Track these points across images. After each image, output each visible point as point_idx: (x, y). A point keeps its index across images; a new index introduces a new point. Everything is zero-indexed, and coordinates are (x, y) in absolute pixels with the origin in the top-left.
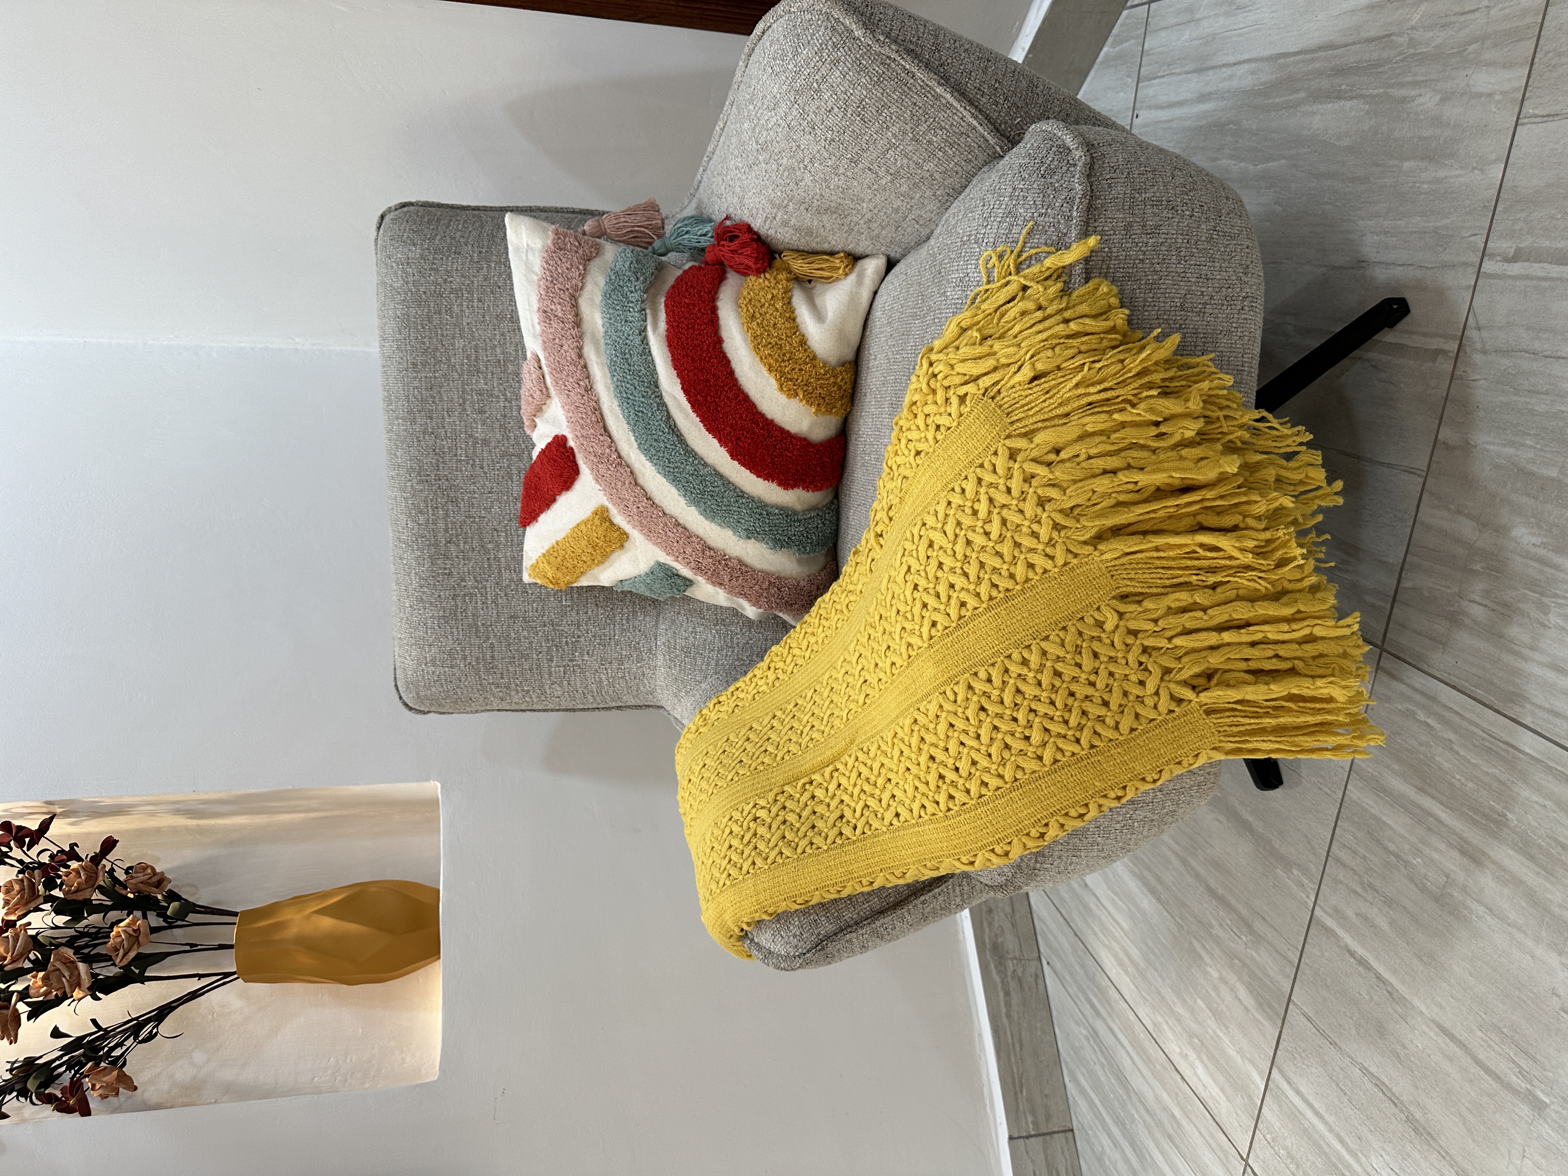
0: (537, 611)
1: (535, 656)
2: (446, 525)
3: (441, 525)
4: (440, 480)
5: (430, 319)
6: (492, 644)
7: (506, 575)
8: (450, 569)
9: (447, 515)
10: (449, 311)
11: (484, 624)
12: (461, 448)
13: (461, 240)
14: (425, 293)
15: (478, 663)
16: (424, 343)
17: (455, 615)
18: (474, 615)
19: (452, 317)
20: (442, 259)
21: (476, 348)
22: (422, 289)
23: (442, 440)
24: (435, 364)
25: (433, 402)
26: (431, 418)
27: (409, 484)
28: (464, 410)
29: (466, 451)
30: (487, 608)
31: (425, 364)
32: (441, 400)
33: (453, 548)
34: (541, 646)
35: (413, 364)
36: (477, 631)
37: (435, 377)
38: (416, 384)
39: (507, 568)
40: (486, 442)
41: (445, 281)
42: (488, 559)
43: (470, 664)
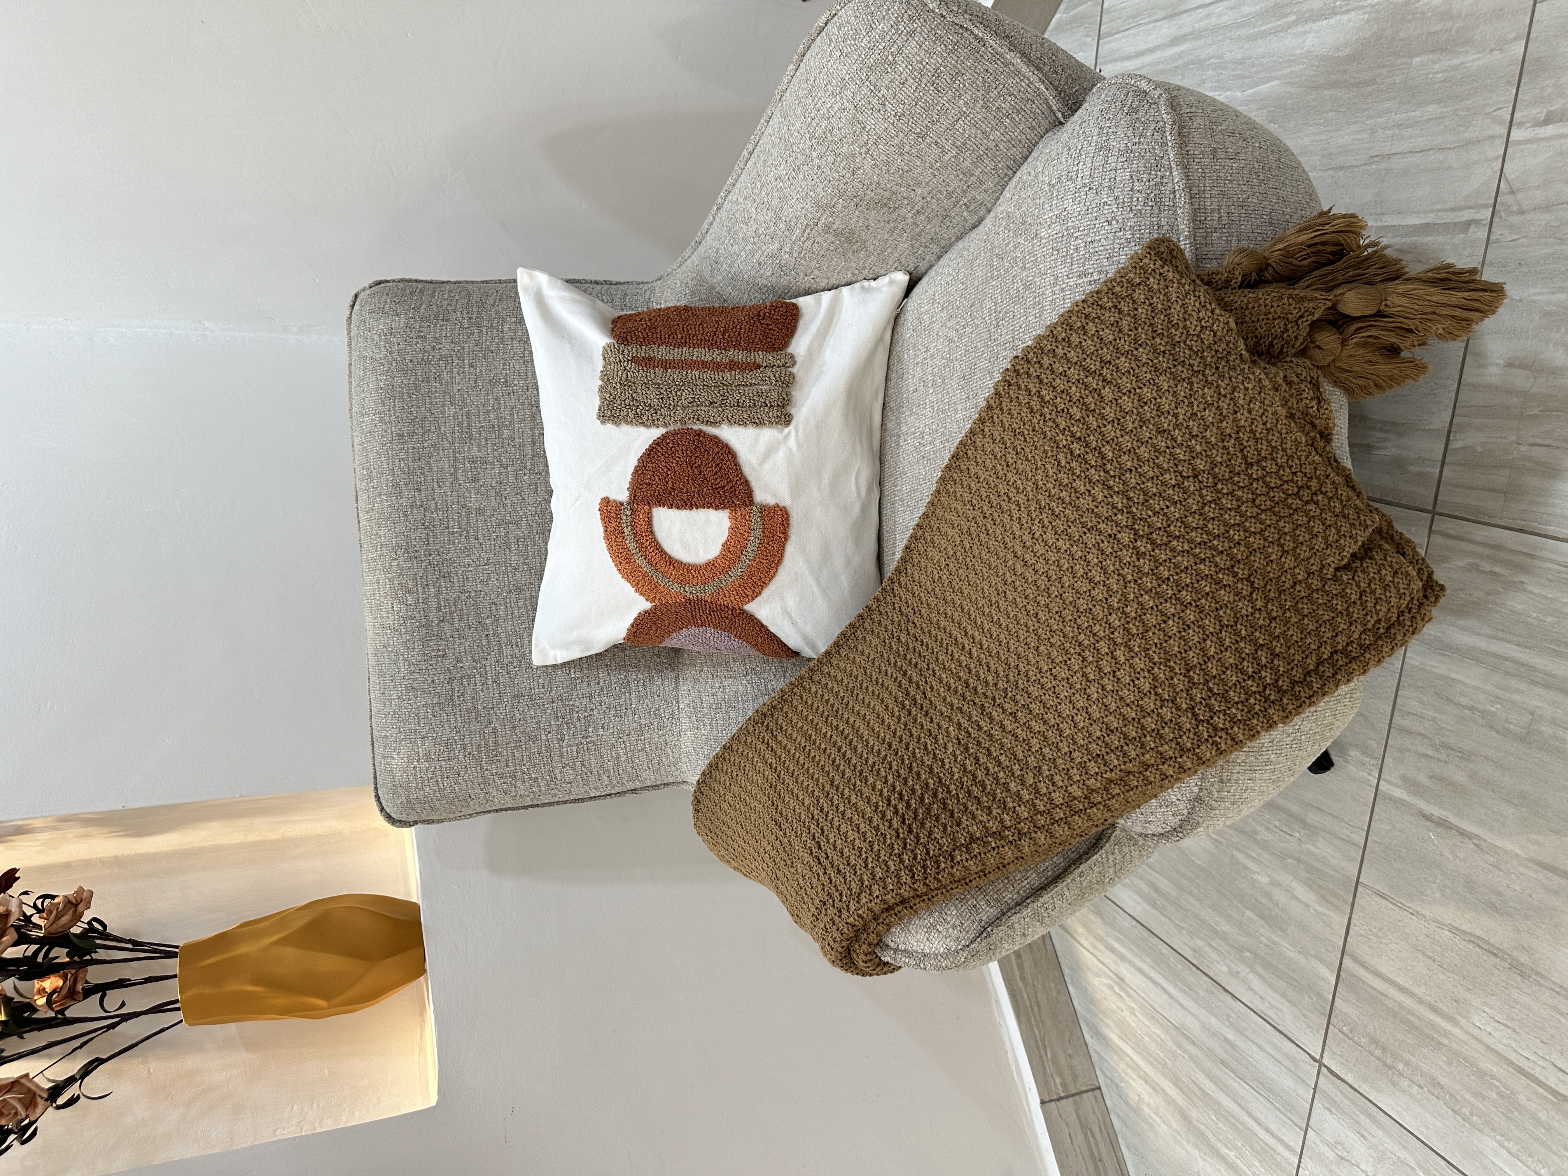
0: (543, 687)
1: (544, 737)
2: (439, 603)
3: (433, 604)
4: (430, 555)
5: (417, 387)
6: (495, 728)
7: (507, 651)
8: (444, 650)
9: (439, 593)
10: (439, 378)
11: (484, 707)
12: (454, 520)
13: (449, 308)
14: (411, 361)
15: (480, 752)
16: (411, 413)
17: (452, 700)
18: (473, 698)
19: (441, 384)
20: (429, 326)
21: (468, 414)
22: (408, 358)
23: (432, 513)
24: (424, 433)
25: (421, 473)
26: (420, 491)
27: (395, 563)
28: (457, 479)
29: (458, 522)
30: (488, 689)
31: (411, 434)
32: (431, 470)
33: (446, 627)
34: (550, 725)
35: (398, 435)
36: (478, 715)
37: (424, 447)
38: (402, 455)
39: (509, 643)
40: (480, 511)
41: (434, 348)
42: (487, 635)
43: (470, 753)
